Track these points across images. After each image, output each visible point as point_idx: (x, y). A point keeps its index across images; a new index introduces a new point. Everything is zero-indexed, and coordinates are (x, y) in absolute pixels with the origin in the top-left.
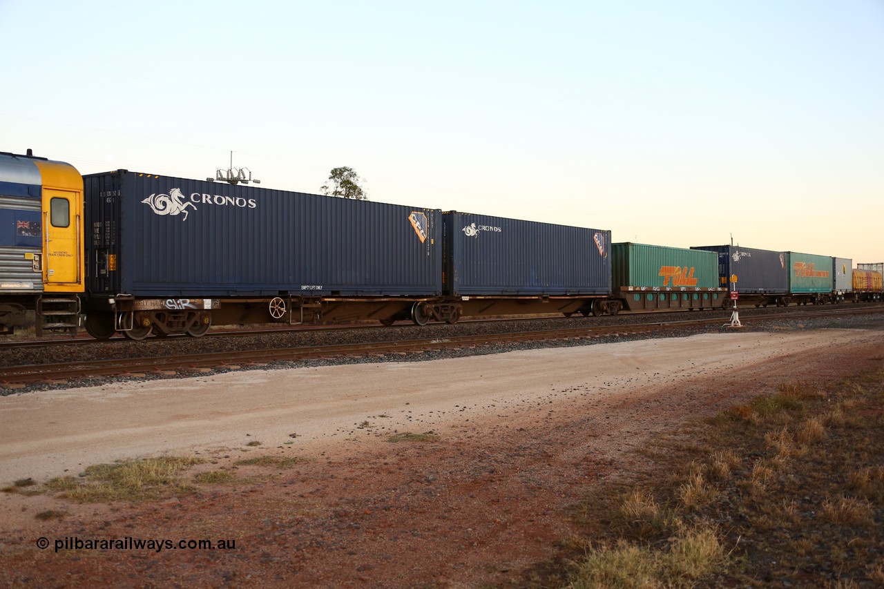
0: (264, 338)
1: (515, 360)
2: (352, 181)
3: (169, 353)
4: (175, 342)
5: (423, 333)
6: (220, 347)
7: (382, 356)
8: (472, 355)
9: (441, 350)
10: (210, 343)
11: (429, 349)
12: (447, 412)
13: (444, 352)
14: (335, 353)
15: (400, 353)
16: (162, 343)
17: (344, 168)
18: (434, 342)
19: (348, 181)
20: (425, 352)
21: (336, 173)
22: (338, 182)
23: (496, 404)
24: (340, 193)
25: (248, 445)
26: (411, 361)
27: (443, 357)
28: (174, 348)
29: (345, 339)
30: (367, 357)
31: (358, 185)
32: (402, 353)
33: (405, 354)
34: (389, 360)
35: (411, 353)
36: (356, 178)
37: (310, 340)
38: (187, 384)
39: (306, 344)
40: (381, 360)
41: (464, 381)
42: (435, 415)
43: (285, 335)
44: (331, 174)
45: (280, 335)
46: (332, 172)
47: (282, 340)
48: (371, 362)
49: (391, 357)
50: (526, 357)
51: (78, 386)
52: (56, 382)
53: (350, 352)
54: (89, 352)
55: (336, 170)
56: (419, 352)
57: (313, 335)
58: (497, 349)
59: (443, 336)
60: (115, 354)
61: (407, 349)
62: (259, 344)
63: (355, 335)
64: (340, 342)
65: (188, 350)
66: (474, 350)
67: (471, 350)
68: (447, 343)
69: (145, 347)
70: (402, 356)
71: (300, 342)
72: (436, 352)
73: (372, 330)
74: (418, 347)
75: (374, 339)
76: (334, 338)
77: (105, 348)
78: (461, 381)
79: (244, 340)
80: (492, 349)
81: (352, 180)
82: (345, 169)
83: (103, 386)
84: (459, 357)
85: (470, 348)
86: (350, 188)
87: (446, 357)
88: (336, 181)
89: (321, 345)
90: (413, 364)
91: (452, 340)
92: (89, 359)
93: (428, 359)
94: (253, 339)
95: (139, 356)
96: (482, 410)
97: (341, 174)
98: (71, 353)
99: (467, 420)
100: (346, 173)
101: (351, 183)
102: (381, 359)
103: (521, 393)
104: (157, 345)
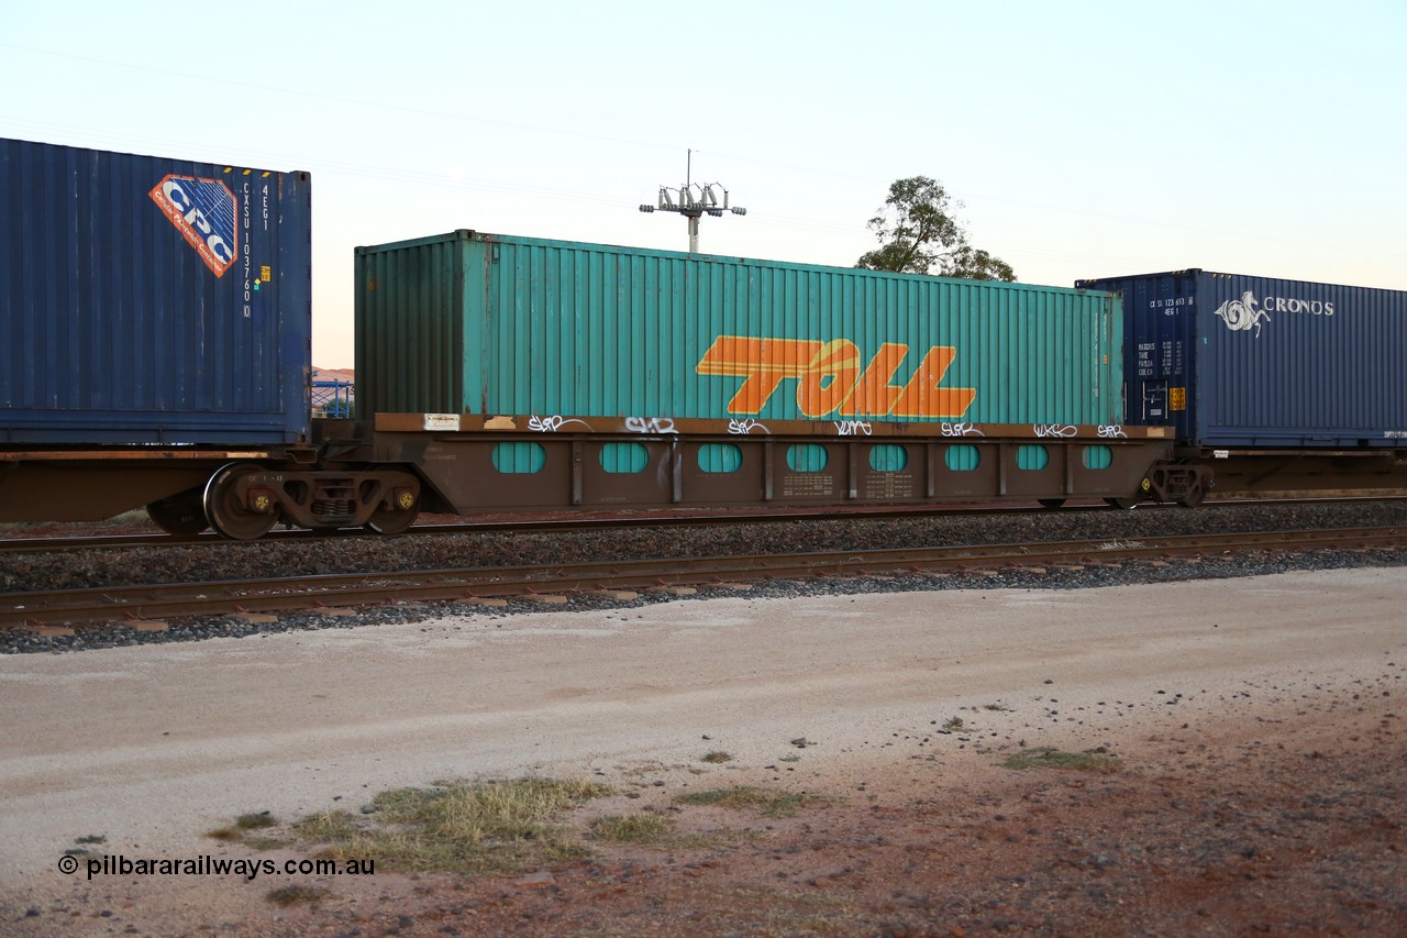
0: (748, 531)
1: (1295, 593)
2: (934, 206)
3: (558, 559)
4: (570, 536)
5: (1083, 526)
6: (659, 547)
7: (993, 574)
8: (1193, 578)
9: (1124, 565)
10: (639, 540)
11: (1097, 562)
12: (1136, 703)
13: (1129, 569)
14: (891, 565)
15: (1033, 570)
16: (544, 538)
17: (918, 179)
18: (1107, 547)
19: (926, 206)
20: (1089, 568)
21: (901, 191)
22: (904, 209)
23: (1254, 692)
24: (909, 232)
25: (703, 760)
26: (1057, 587)
27: (1127, 581)
28: (568, 549)
29: (914, 537)
30: (961, 576)
31: (947, 215)
32: (1037, 570)
33: (1044, 571)
34: (1008, 584)
35: (1057, 571)
36: (942, 199)
37: (841, 538)
38: (587, 624)
39: (832, 545)
40: (992, 583)
41: (1176, 634)
42: (1110, 709)
43: (790, 525)
44: (891, 193)
45: (779, 525)
46: (894, 188)
47: (783, 535)
48: (969, 587)
49: (1013, 576)
50: (1320, 587)
51: (375, 623)
52: (334, 613)
53: (925, 564)
54: (404, 554)
55: (901, 183)
56: (1074, 568)
57: (849, 526)
58: (1252, 566)
59: (1127, 535)
60: (453, 558)
61: (1047, 562)
62: (737, 545)
63: (936, 528)
64: (905, 543)
65: (594, 553)
66: (1199, 566)
67: (1190, 566)
68: (1138, 551)
69: (512, 544)
70: (1037, 576)
71: (820, 541)
72: (1111, 569)
73: (973, 519)
74: (1074, 558)
75: (978, 536)
76: (892, 535)
77: (433, 544)
78: (1170, 635)
79: (708, 534)
80: (1240, 565)
81: (934, 203)
82: (921, 182)
83: (425, 623)
84: (1163, 580)
85: (1191, 561)
86: (930, 221)
87: (1134, 581)
88: (900, 207)
89: (865, 547)
90: (1061, 593)
91: (1147, 542)
92: (402, 567)
93: (1093, 584)
94: (724, 532)
95: (499, 563)
96: (1220, 703)
97: (912, 192)
98: (369, 553)
99: (1185, 726)
100: (922, 190)
101: (932, 211)
102: (992, 581)
103: (1311, 667)
104: (534, 542)
